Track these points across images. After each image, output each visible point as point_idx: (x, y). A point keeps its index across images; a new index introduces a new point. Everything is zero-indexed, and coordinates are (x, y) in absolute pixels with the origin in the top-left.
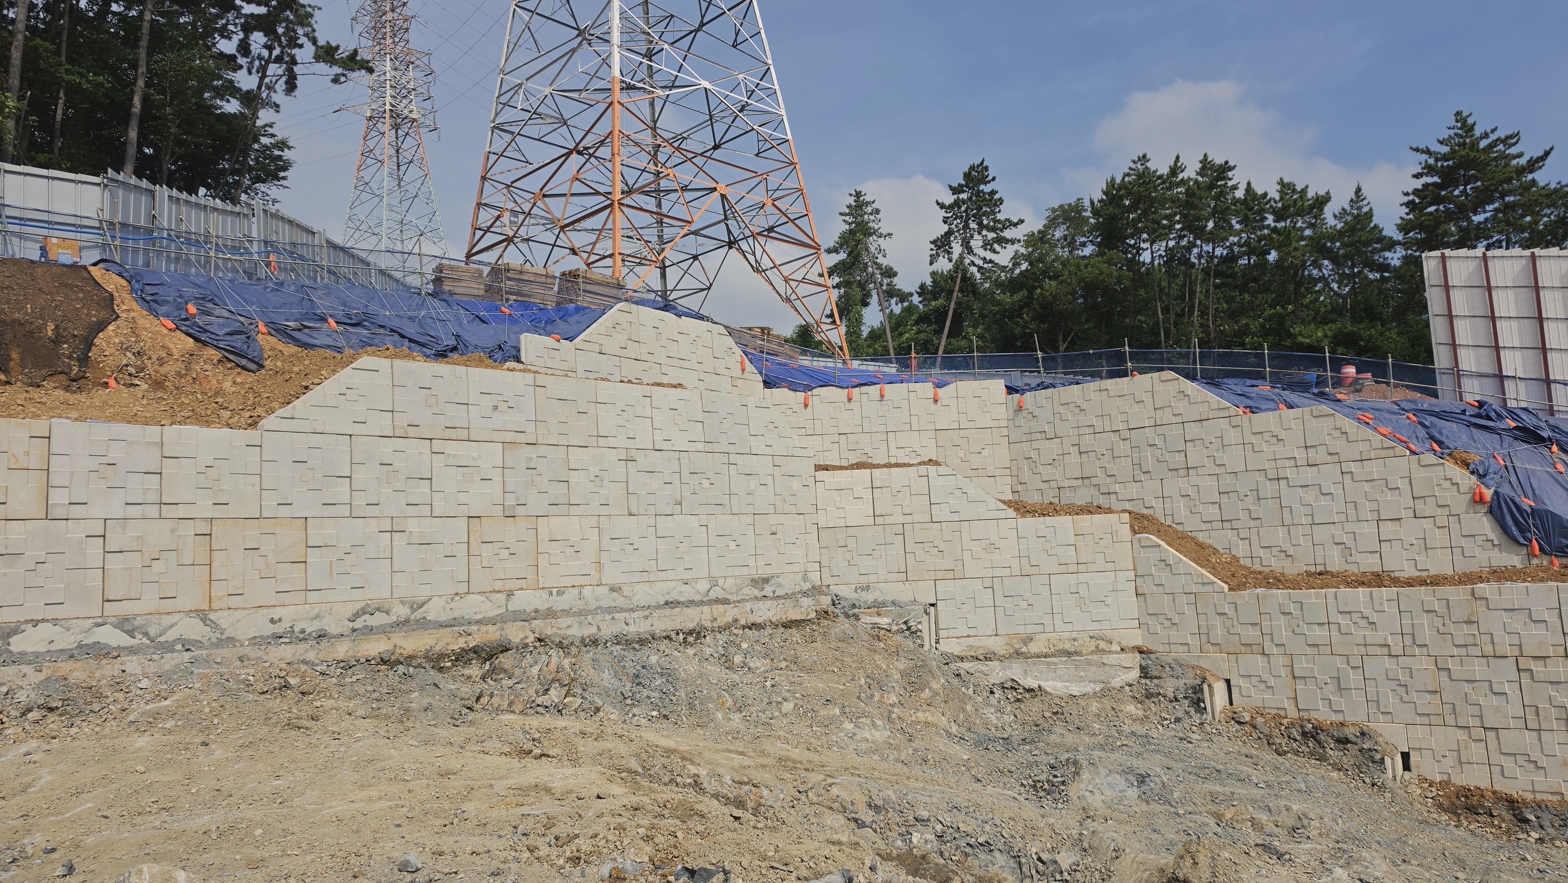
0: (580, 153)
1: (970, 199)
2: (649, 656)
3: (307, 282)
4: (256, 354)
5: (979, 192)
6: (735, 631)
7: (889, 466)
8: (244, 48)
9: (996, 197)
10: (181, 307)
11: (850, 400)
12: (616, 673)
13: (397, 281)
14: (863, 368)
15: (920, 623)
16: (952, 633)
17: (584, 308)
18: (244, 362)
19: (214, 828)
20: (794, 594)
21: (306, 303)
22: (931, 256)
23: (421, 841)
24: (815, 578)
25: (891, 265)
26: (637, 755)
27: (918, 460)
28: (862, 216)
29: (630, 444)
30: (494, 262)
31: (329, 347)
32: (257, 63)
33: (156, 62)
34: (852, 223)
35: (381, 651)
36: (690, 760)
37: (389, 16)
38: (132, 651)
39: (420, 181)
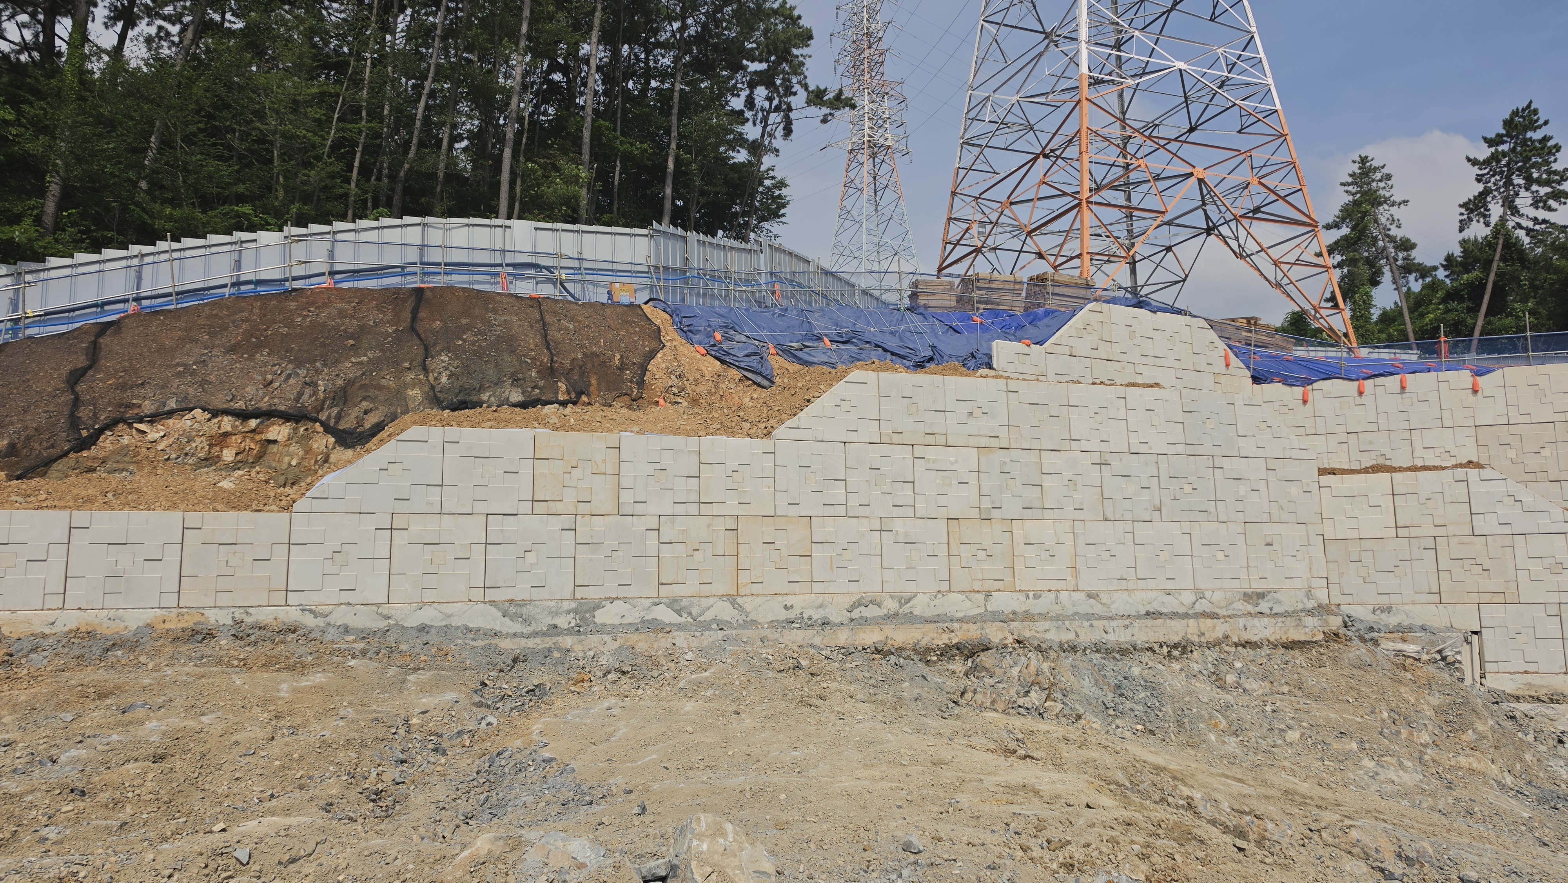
0: (1046, 156)
1: (1513, 150)
2: (1131, 667)
3: (805, 307)
4: (768, 372)
5: (1525, 140)
6: (1227, 648)
7: (1414, 469)
8: (750, 103)
9: (1550, 143)
10: (710, 335)
11: (1361, 393)
12: (1096, 681)
13: (877, 299)
14: (1375, 356)
15: (1459, 653)
16: (1502, 667)
17: (1053, 312)
18: (759, 379)
19: (748, 789)
20: (1295, 612)
21: (806, 325)
22: (1461, 221)
23: (921, 824)
24: (1322, 596)
25: (1407, 236)
26: (1124, 769)
27: (1453, 462)
28: (1369, 184)
29: (1104, 447)
30: (963, 273)
31: (825, 363)
32: (760, 115)
33: (684, 126)
34: (1356, 193)
35: (875, 641)
36: (1182, 780)
37: (867, 53)
38: (680, 627)
39: (894, 204)
